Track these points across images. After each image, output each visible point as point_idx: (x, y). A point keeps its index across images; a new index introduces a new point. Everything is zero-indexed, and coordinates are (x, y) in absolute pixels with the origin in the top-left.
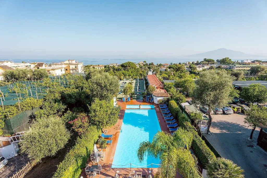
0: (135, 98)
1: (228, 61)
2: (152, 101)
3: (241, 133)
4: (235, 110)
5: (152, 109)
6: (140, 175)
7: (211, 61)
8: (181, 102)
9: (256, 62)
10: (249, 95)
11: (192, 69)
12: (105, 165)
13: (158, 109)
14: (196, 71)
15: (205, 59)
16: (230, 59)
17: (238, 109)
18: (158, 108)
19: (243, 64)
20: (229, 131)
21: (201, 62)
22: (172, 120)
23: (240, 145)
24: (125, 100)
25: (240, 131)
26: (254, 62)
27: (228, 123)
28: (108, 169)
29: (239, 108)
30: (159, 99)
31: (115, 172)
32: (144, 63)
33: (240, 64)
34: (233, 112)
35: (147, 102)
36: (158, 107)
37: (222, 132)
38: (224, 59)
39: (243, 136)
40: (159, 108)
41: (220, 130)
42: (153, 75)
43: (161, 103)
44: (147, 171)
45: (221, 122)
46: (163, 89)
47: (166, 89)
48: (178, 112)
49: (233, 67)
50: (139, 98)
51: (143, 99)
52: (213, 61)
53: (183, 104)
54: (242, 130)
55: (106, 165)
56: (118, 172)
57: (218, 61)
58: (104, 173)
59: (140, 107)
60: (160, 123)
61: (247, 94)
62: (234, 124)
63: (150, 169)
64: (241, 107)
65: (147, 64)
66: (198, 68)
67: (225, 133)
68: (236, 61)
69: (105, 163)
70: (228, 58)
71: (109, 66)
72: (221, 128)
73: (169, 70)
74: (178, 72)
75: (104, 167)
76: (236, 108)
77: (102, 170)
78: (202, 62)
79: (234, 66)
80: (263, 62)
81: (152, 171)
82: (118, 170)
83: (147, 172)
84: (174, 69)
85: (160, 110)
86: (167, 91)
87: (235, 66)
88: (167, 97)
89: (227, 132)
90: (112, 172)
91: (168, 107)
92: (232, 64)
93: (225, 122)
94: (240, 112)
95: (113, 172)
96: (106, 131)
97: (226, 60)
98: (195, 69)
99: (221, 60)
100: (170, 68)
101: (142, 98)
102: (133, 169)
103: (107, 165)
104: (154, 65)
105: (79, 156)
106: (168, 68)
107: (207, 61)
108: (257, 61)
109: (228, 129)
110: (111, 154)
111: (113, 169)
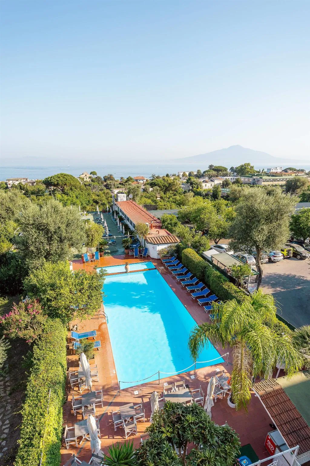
0: (108, 253)
1: (249, 170)
2: (145, 254)
3: (301, 288)
4: (285, 253)
5: (149, 269)
6: (182, 386)
7: (221, 170)
8: (203, 251)
9: (290, 172)
10: (301, 227)
11: (195, 187)
12: (106, 387)
13: (163, 268)
14: (201, 190)
15: (211, 166)
16: (251, 165)
17: (288, 251)
18: (161, 266)
19: (273, 176)
20: (284, 288)
21: (204, 172)
22: (197, 283)
23: (304, 306)
24: (89, 258)
25: (299, 285)
26: (286, 172)
27: (280, 276)
28: (115, 393)
29: (290, 250)
30: (160, 248)
31: (132, 394)
32: (94, 177)
33: (269, 176)
34: (283, 257)
35: (136, 258)
36: (162, 264)
37: (275, 291)
38: (242, 166)
39: (304, 293)
40: (164, 266)
41: (273, 289)
42: (128, 201)
43: (164, 256)
44: (187, 376)
45: (270, 276)
46: (161, 227)
47: (167, 228)
48: (205, 267)
49: (258, 181)
50: (115, 250)
51: (126, 251)
52: (226, 169)
53: (208, 254)
54: (301, 283)
55: (108, 388)
56: (136, 393)
57: (232, 169)
58: (110, 401)
59: (126, 268)
60: (176, 292)
61: (297, 225)
62: (288, 275)
63: (192, 372)
64: (292, 248)
65: (98, 179)
66: (204, 184)
67: (281, 292)
68: (261, 171)
69: (104, 384)
70: (248, 164)
71: (6, 184)
72: (273, 286)
73: (151, 189)
74: (168, 194)
75: (106, 391)
76: (285, 250)
77: (103, 398)
78: (207, 171)
79: (260, 178)
80: (298, 171)
81: (195, 374)
82: (136, 389)
83: (188, 378)
84: (160, 187)
85: (167, 269)
86: (172, 231)
87: (262, 178)
88: (175, 243)
89: (282, 290)
90: (126, 396)
91: (181, 262)
92: (257, 176)
93: (275, 274)
94: (292, 255)
95: (127, 394)
96: (76, 327)
97: (246, 168)
98: (198, 185)
99: (237, 168)
100: (152, 185)
101: (121, 250)
102: (164, 381)
103: (109, 386)
104: (116, 179)
105: (56, 383)
106: (148, 186)
107: (215, 170)
108: (290, 169)
109: (283, 285)
110: (107, 365)
111: (126, 390)
